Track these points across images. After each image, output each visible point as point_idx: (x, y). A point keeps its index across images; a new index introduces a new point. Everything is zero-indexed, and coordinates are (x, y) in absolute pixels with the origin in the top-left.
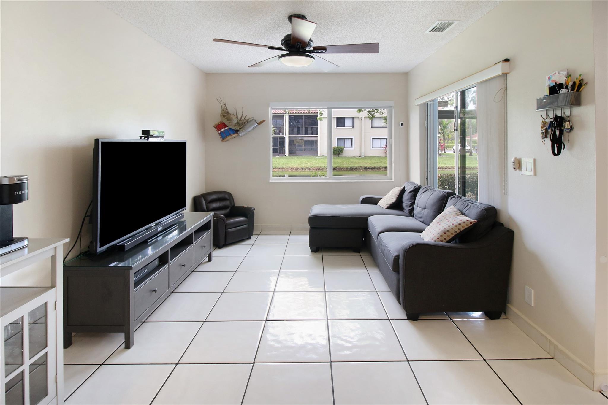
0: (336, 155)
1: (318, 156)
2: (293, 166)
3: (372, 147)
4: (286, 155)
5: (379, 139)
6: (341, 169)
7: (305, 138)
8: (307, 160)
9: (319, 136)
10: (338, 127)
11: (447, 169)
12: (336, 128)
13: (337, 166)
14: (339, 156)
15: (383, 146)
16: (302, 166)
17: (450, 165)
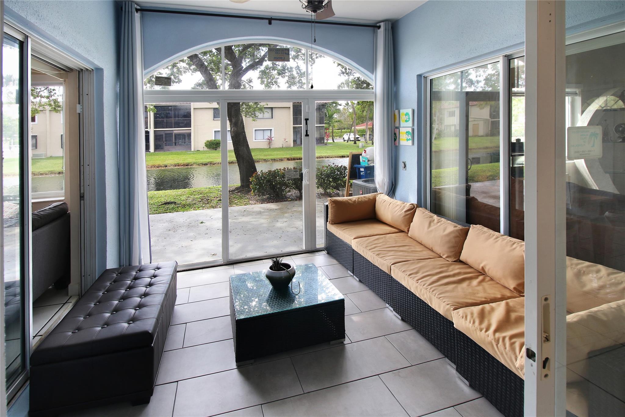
0: (213, 149)
1: (192, 150)
2: (154, 164)
3: (255, 139)
4: (150, 151)
5: (263, 131)
6: (214, 164)
7: (175, 132)
8: (174, 156)
9: (192, 128)
10: (215, 119)
11: (329, 158)
12: (213, 120)
13: (209, 161)
14: (216, 150)
15: (267, 137)
16: (165, 163)
17: (332, 154)
